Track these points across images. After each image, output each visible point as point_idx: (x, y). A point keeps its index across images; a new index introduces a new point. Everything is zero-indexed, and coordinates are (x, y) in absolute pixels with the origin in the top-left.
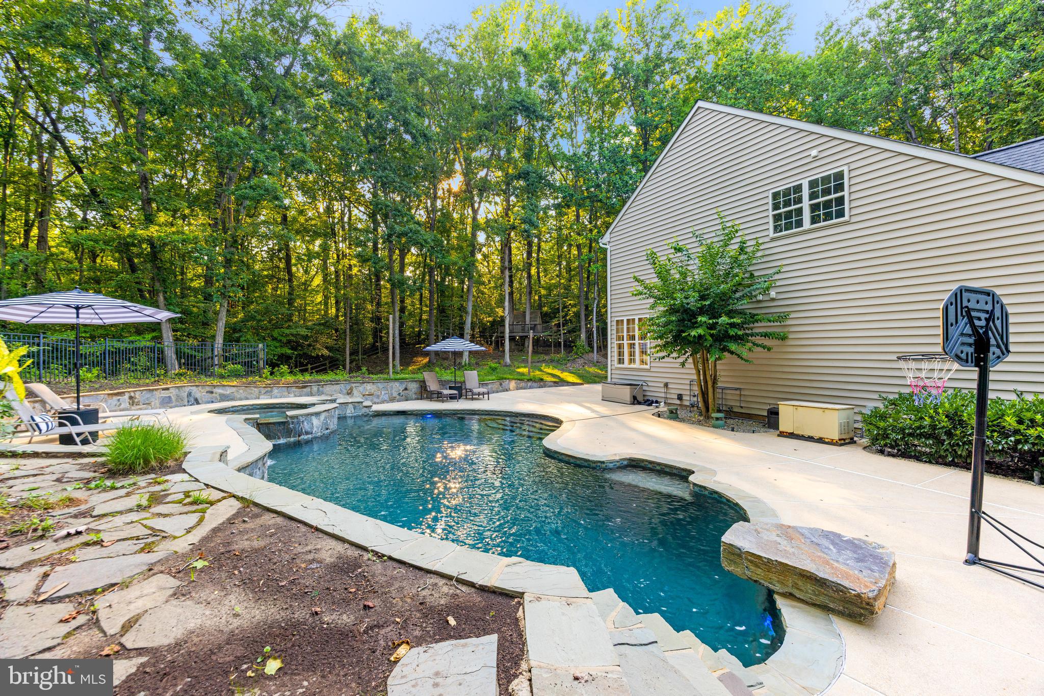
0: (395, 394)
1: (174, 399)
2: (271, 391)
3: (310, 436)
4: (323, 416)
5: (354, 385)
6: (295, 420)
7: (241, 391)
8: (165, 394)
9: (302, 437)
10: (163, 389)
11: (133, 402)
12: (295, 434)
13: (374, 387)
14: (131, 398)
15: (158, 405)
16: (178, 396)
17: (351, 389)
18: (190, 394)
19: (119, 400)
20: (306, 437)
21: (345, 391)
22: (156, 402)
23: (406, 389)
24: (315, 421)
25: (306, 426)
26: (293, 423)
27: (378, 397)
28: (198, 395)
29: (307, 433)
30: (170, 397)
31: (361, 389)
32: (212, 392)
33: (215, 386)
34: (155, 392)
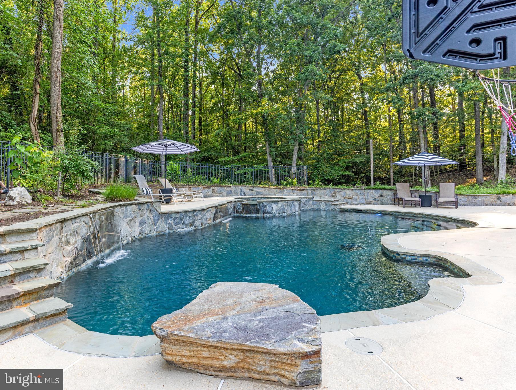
0: (371, 199)
1: (233, 192)
2: (283, 192)
3: (271, 215)
4: (280, 204)
5: (337, 190)
6: (261, 204)
7: (267, 190)
8: (229, 189)
9: (266, 215)
10: (228, 187)
11: (214, 192)
12: (261, 212)
13: (353, 192)
14: (213, 190)
15: (225, 194)
16: (235, 191)
17: (335, 193)
18: (241, 190)
19: (208, 190)
20: (268, 215)
21: (330, 194)
22: (225, 193)
23: (381, 196)
24: (274, 206)
25: (268, 208)
26: (260, 205)
27: (356, 200)
28: (245, 191)
29: (269, 213)
30: (231, 191)
31: (342, 193)
32: (252, 190)
33: (253, 187)
34: (224, 188)
